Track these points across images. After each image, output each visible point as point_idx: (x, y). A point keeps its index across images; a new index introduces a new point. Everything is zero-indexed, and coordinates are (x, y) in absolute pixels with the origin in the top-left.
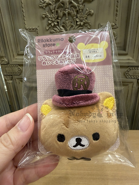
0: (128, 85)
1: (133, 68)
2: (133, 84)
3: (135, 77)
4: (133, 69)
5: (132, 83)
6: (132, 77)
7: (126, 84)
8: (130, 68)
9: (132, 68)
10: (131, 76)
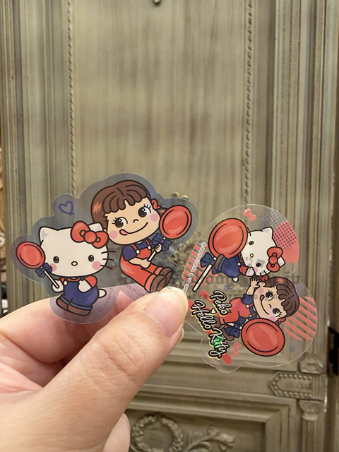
0: (278, 410)
1: (286, 375)
2: (289, 409)
3: (291, 393)
4: (285, 377)
5: (287, 408)
6: (285, 393)
7: (275, 408)
8: (279, 374)
9: (283, 374)
10: (283, 391)
